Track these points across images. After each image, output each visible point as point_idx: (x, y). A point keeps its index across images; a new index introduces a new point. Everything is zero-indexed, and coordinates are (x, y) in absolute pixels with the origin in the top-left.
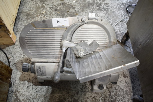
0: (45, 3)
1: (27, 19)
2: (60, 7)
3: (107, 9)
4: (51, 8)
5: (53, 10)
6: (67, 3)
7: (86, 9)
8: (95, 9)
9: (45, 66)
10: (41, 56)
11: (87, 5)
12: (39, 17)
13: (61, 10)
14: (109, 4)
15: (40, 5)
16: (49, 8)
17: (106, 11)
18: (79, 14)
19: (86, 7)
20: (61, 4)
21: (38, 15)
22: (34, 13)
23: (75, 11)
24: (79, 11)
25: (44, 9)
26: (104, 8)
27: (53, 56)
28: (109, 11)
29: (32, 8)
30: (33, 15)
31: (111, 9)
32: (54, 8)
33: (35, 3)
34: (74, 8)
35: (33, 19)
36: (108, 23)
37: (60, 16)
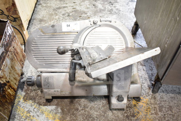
0: (58, 11)
1: (41, 24)
2: (72, 13)
3: (118, 13)
4: (63, 15)
5: (66, 16)
6: (79, 10)
7: (98, 14)
8: (107, 13)
9: (53, 77)
10: (49, 66)
11: (99, 11)
12: (52, 22)
13: (74, 15)
14: (120, 9)
15: (53, 13)
16: (62, 14)
17: (117, 15)
18: (91, 18)
19: (98, 12)
20: (73, 11)
21: (51, 20)
22: (47, 19)
23: (88, 15)
24: (92, 15)
25: (56, 15)
26: (116, 12)
27: (63, 65)
28: (121, 14)
29: (45, 16)
30: (46, 20)
31: (122, 12)
32: (67, 15)
33: (48, 12)
34: (86, 14)
35: (46, 23)
36: (122, 25)
37: (72, 20)
